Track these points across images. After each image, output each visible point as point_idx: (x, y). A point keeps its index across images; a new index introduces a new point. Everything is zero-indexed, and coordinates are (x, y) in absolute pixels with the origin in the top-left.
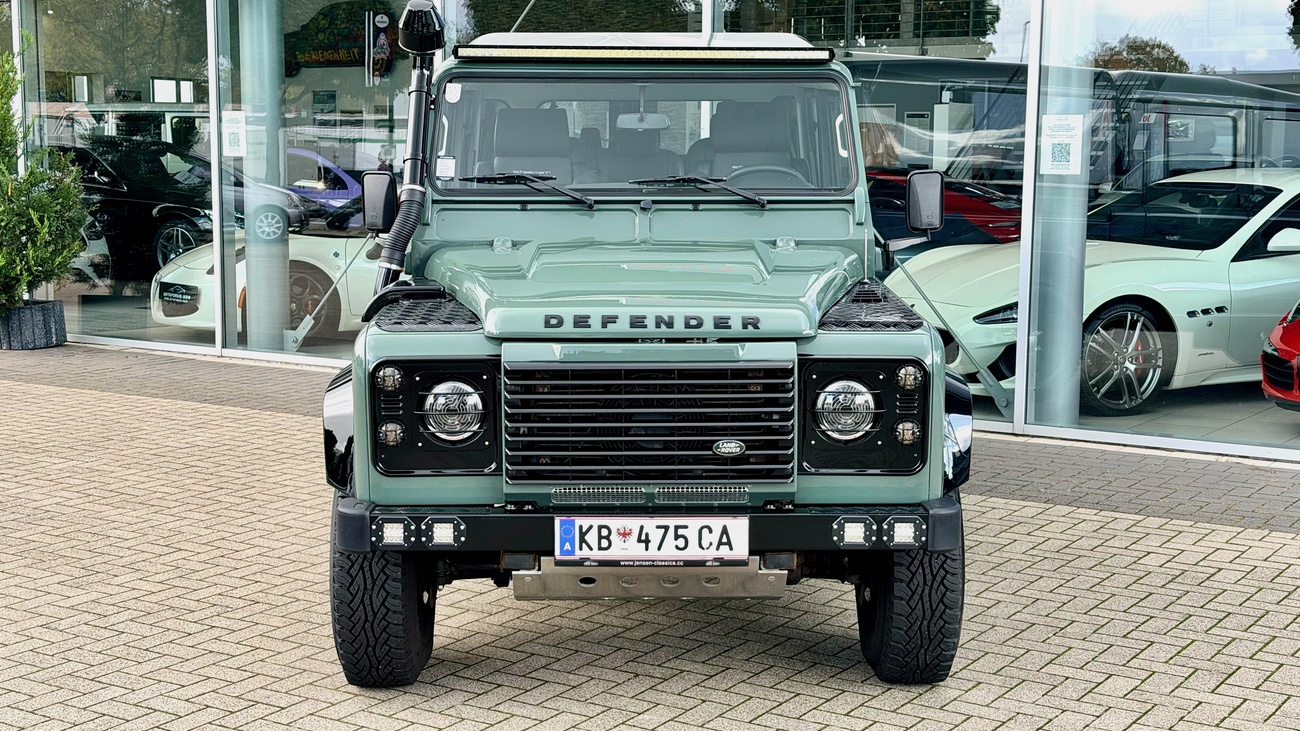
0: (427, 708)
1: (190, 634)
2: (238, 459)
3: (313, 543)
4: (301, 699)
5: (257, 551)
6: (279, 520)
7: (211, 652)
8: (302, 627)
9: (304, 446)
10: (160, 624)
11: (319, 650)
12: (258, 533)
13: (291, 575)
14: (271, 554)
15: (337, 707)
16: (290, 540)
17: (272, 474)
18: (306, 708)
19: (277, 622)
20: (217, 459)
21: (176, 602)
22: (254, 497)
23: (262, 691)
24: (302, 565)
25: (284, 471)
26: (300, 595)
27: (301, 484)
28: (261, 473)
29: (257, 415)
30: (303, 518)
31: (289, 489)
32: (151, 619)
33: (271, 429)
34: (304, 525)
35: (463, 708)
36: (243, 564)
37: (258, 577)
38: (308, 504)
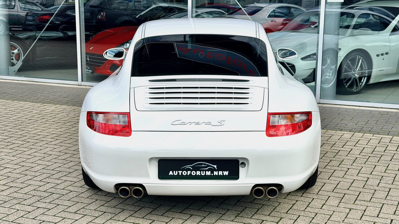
1: (29, 212)
2: (13, 123)
3: (65, 162)
5: (42, 167)
6: (44, 151)
7: (44, 221)
8: (80, 206)
9: (38, 116)
10: (13, 207)
11: (94, 218)
12: (37, 158)
13: (62, 178)
14: (48, 168)
16: (53, 160)
17: (31, 130)
19: (67, 203)
20: (3, 123)
21: (16, 195)
22: (28, 140)
24: (65, 174)
25: (35, 128)
26: (71, 188)
27: (46, 134)
28: (26, 129)
29: (11, 103)
30: (55, 150)
31: (42, 136)
32: (7, 205)
33: (20, 109)
34: (57, 153)
36: (37, 174)
37: (48, 180)
38: (53, 143)
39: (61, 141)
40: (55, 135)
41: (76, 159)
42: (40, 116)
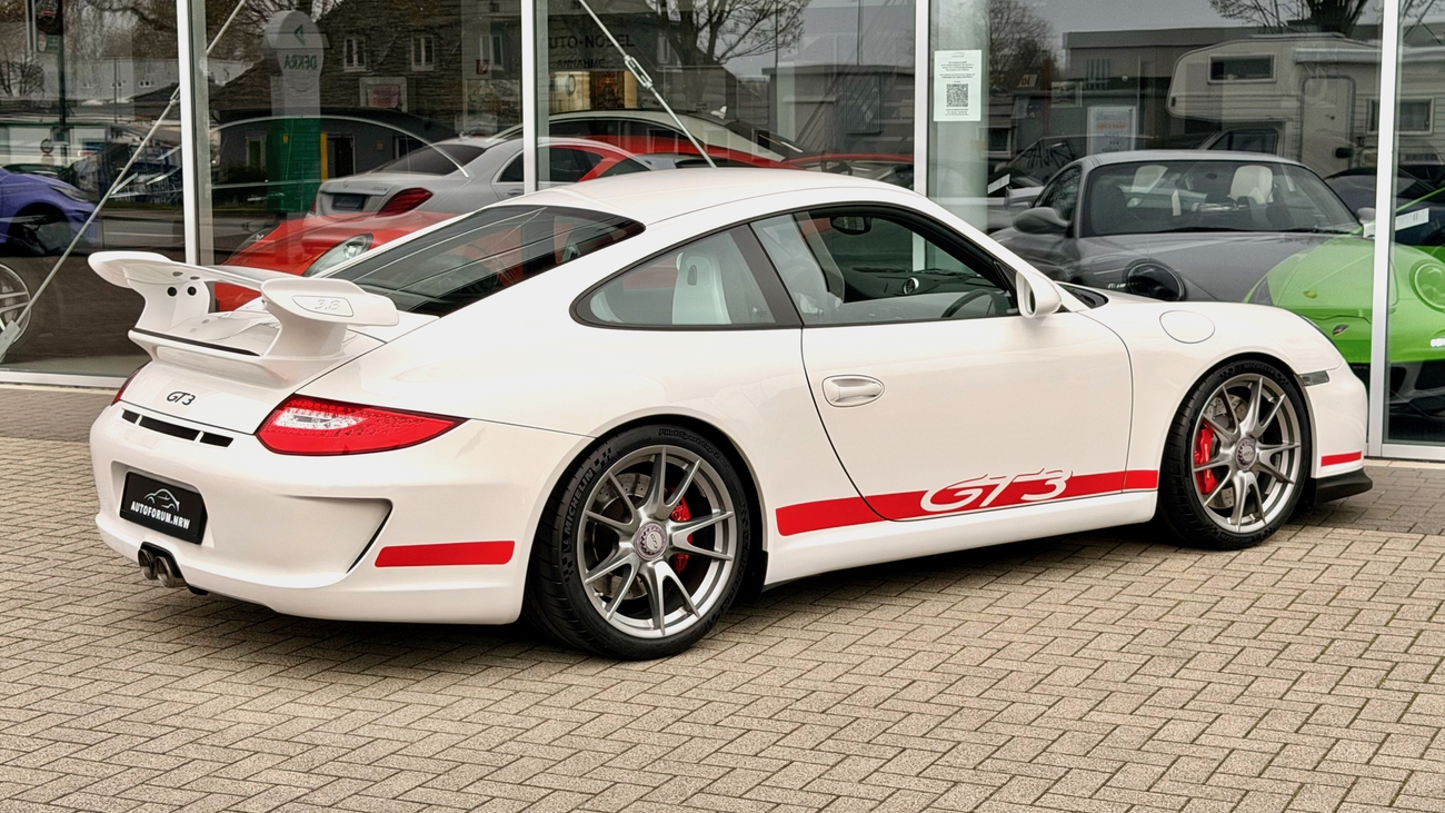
0: (270, 736)
4: (110, 735)
5: (9, 585)
6: (27, 551)
8: (91, 662)
9: (37, 471)
13: (62, 609)
14: (28, 588)
15: (158, 742)
16: (49, 572)
18: (119, 743)
19: (57, 658)
23: (58, 730)
24: (71, 599)
26: (78, 629)
27: (46, 513)
31: (31, 518)
35: (313, 734)
39: (84, 528)
40: (74, 516)
41: (116, 569)
42: (43, 470)
